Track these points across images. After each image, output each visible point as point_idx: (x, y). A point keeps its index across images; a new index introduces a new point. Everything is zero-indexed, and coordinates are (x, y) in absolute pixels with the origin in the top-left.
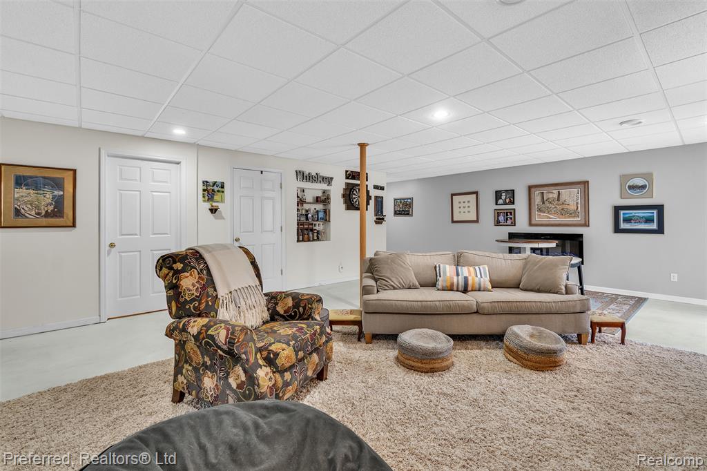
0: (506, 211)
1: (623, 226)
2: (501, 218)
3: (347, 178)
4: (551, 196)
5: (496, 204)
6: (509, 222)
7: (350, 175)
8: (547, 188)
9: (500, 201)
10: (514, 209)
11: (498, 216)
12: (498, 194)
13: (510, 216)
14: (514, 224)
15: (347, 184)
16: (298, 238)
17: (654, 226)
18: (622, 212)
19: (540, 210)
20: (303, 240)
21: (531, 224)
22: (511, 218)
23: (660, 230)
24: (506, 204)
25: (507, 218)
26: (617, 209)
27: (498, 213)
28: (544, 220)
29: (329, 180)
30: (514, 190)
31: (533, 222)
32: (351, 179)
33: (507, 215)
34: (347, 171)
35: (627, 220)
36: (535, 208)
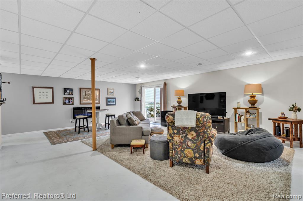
0: (69, 98)
1: (108, 103)
2: (67, 101)
4: (88, 93)
5: (64, 95)
6: (71, 103)
8: (87, 90)
9: (66, 93)
10: (73, 97)
11: (65, 100)
12: (65, 90)
13: (71, 100)
14: (73, 104)
17: (114, 103)
18: (108, 99)
19: (84, 98)
21: (81, 104)
22: (72, 101)
23: (115, 105)
24: (70, 95)
25: (70, 101)
26: (107, 98)
27: (65, 99)
28: (86, 102)
30: (73, 89)
31: (82, 103)
33: (70, 100)
35: (109, 102)
36: (82, 97)
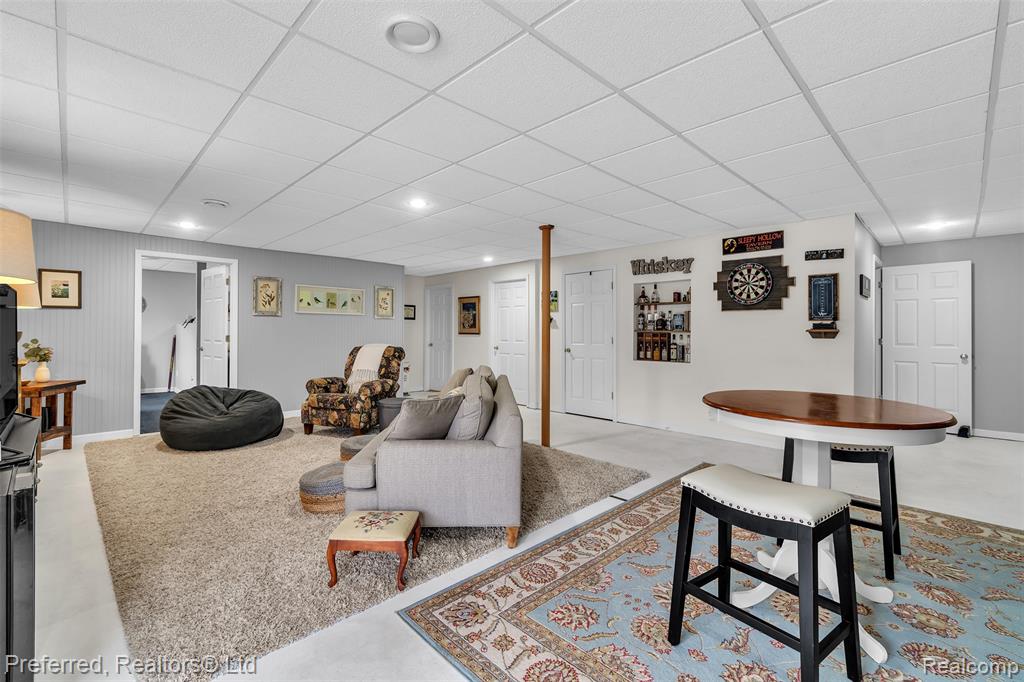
3: (726, 252)
7: (732, 245)
15: (725, 264)
16: (638, 354)
20: (646, 358)
29: (685, 265)
32: (734, 252)
34: (724, 241)
